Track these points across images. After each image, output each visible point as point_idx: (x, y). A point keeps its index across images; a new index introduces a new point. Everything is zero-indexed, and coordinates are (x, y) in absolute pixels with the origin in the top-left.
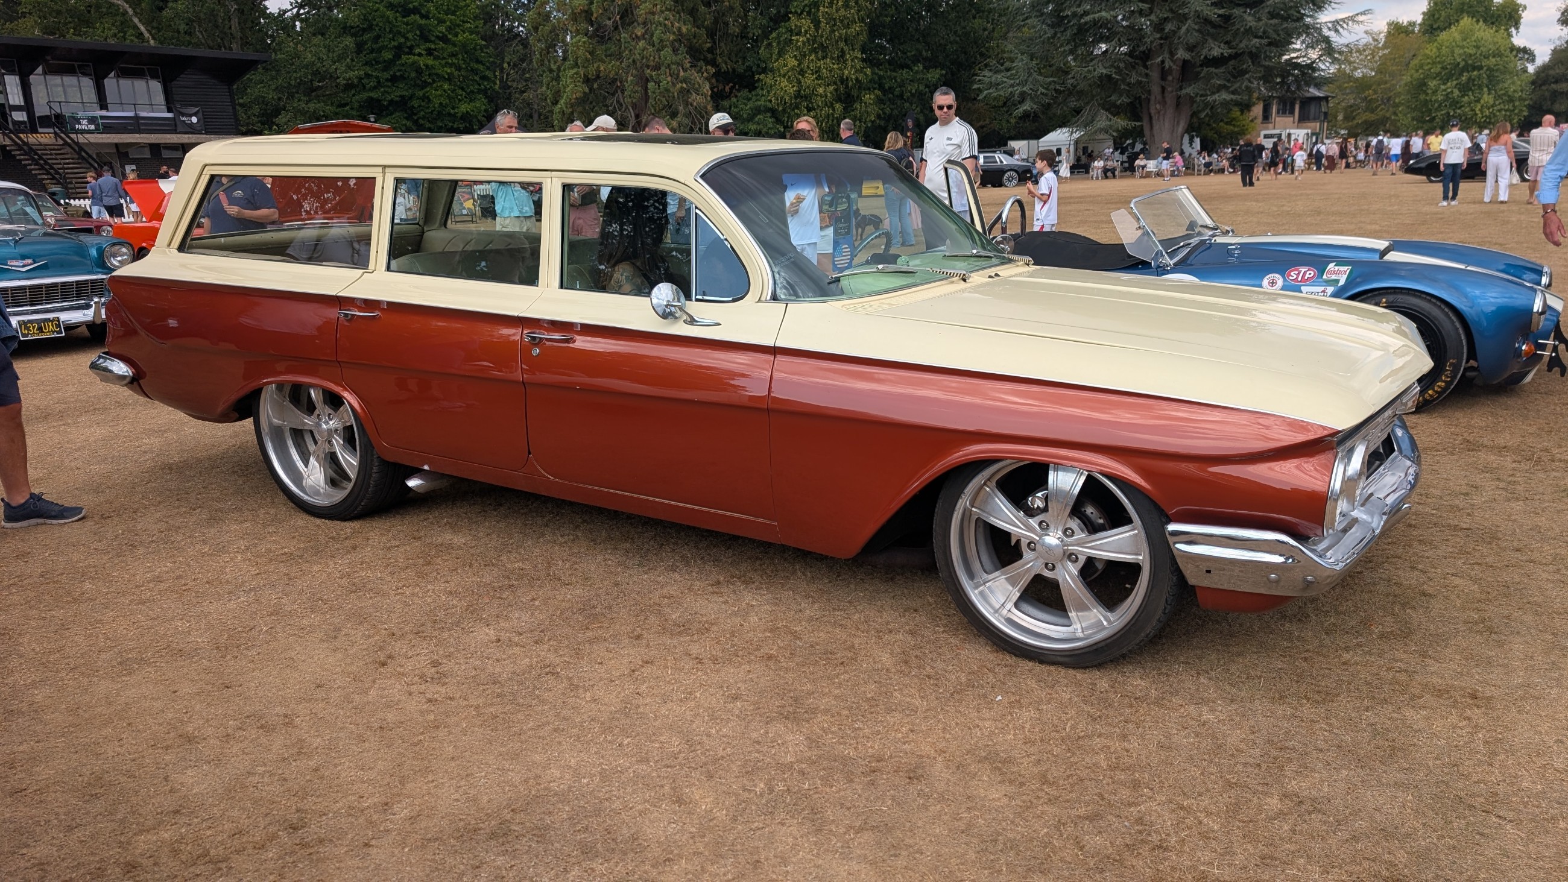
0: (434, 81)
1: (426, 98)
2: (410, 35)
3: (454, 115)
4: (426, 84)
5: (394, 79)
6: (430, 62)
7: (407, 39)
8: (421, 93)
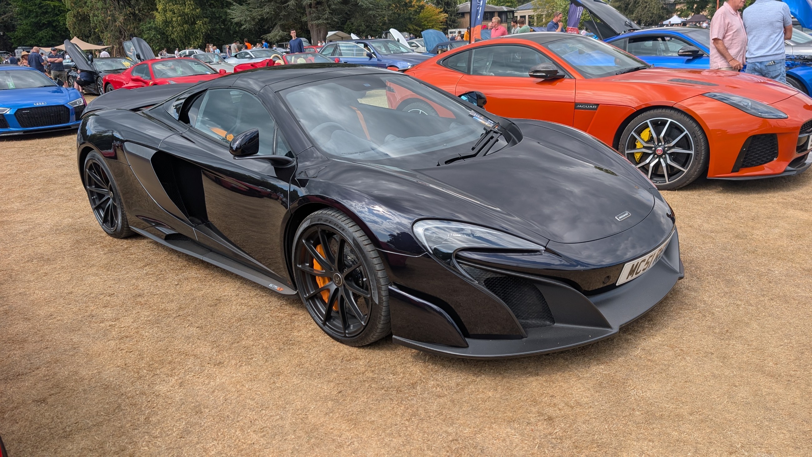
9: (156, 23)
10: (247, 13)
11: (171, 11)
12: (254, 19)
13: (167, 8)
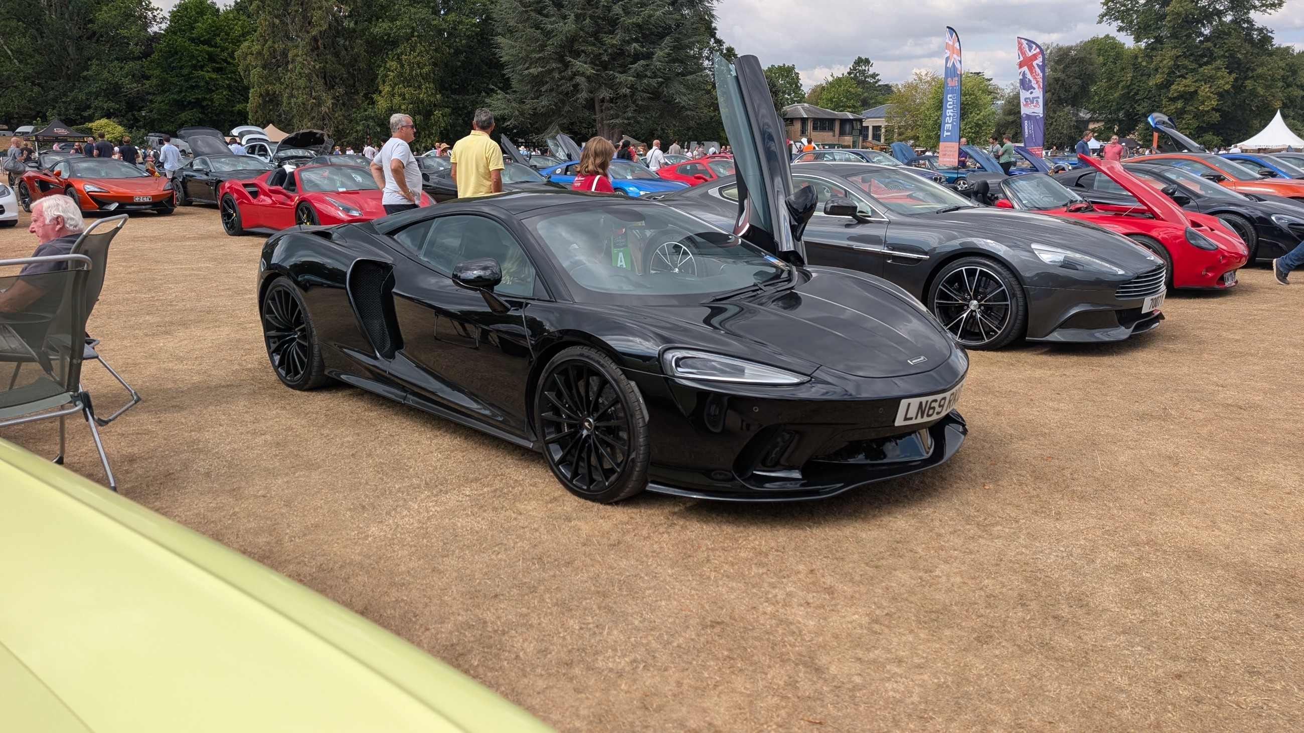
0: (217, 89)
1: (212, 100)
2: (200, 59)
3: (232, 112)
4: (211, 91)
5: (192, 88)
6: (214, 76)
7: (198, 61)
8: (208, 96)
9: (376, 110)
10: (514, 104)
11: (400, 96)
12: (522, 114)
13: (396, 90)
